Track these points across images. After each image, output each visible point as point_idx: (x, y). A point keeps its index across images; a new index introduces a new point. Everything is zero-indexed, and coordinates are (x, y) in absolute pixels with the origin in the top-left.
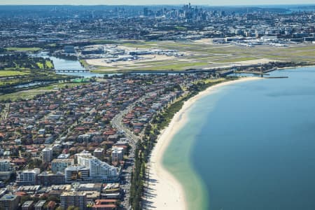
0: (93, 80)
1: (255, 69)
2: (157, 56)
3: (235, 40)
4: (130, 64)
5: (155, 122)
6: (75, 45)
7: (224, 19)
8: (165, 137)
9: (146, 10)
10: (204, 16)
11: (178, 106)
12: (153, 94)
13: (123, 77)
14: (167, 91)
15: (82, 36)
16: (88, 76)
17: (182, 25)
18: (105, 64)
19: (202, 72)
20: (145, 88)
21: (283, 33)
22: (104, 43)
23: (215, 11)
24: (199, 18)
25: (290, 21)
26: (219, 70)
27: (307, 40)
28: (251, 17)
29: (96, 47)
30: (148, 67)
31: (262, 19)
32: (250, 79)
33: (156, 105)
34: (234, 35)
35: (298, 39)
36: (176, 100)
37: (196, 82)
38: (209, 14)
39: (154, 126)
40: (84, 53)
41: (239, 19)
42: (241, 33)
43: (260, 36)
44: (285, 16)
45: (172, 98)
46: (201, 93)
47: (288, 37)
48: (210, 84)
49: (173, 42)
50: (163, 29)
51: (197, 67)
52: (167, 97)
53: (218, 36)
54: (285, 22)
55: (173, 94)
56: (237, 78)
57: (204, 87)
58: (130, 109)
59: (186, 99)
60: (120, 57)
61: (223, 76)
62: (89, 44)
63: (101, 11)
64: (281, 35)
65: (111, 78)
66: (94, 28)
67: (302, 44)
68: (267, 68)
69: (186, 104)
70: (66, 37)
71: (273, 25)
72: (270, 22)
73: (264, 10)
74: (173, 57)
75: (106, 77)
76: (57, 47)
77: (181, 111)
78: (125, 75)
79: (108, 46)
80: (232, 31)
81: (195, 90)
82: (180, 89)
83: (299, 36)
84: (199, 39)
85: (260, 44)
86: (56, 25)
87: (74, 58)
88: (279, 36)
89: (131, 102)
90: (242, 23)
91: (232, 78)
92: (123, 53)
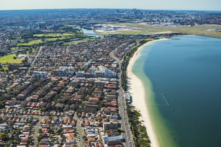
0: (99, 38)
1: (166, 35)
2: (124, 29)
3: (156, 23)
4: (114, 32)
5: (127, 55)
6: (91, 24)
7: (150, 15)
8: (132, 61)
9: (118, 11)
10: (142, 13)
11: (136, 49)
12: (125, 44)
13: (111, 37)
14: (131, 43)
15: (92, 21)
16: (97, 36)
17: (133, 17)
18: (103, 32)
19: (144, 36)
20: (121, 41)
21: (176, 21)
22: (102, 23)
23: (146, 11)
24: (140, 14)
25: (178, 16)
26: (151, 35)
27: (186, 24)
28: (161, 14)
29: (99, 25)
30: (121, 33)
31: (166, 15)
32: (164, 39)
33: (127, 48)
34: (155, 21)
35: (182, 24)
36: (135, 47)
37: (142, 40)
38: (144, 13)
39: (127, 57)
40: (94, 27)
41: (157, 15)
42: (158, 21)
43: (166, 22)
44: (176, 14)
45: (133, 46)
46: (145, 44)
47: (178, 23)
48: (148, 41)
49: (130, 24)
50: (125, 18)
51: (142, 34)
52: (131, 45)
53: (149, 21)
54: (176, 17)
55: (133, 44)
56: (159, 39)
57: (146, 42)
58: (116, 50)
59: (139, 46)
60: (109, 29)
61: (153, 38)
62: (96, 23)
63: (99, 11)
64: (175, 22)
65: (107, 37)
66: (97, 17)
67: (184, 26)
68: (171, 35)
69: (139, 49)
70: (87, 21)
71: (171, 18)
72: (170, 16)
73: (167, 12)
74: (131, 30)
75: (105, 37)
76: (84, 25)
77: (137, 51)
78: (113, 36)
79: (104, 25)
80: (154, 20)
81: (142, 43)
82: (136, 42)
83: (183, 23)
84: (141, 22)
85: (167, 25)
86: (82, 16)
87: (91, 29)
88: (174, 22)
89: (116, 47)
90: (158, 16)
91: (157, 39)
92: (110, 28)
